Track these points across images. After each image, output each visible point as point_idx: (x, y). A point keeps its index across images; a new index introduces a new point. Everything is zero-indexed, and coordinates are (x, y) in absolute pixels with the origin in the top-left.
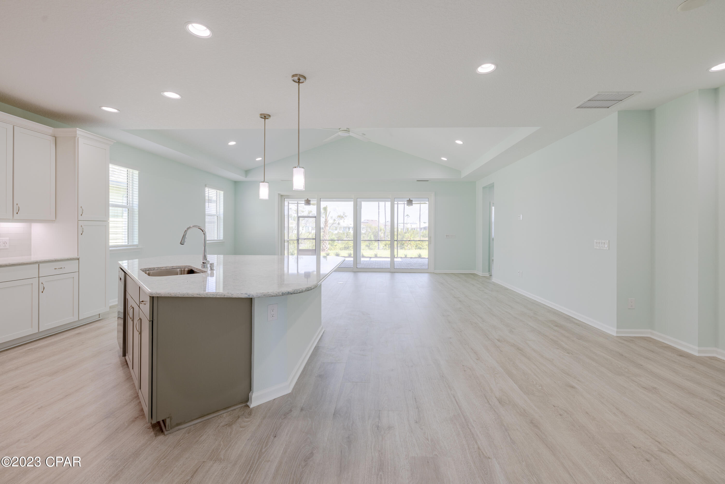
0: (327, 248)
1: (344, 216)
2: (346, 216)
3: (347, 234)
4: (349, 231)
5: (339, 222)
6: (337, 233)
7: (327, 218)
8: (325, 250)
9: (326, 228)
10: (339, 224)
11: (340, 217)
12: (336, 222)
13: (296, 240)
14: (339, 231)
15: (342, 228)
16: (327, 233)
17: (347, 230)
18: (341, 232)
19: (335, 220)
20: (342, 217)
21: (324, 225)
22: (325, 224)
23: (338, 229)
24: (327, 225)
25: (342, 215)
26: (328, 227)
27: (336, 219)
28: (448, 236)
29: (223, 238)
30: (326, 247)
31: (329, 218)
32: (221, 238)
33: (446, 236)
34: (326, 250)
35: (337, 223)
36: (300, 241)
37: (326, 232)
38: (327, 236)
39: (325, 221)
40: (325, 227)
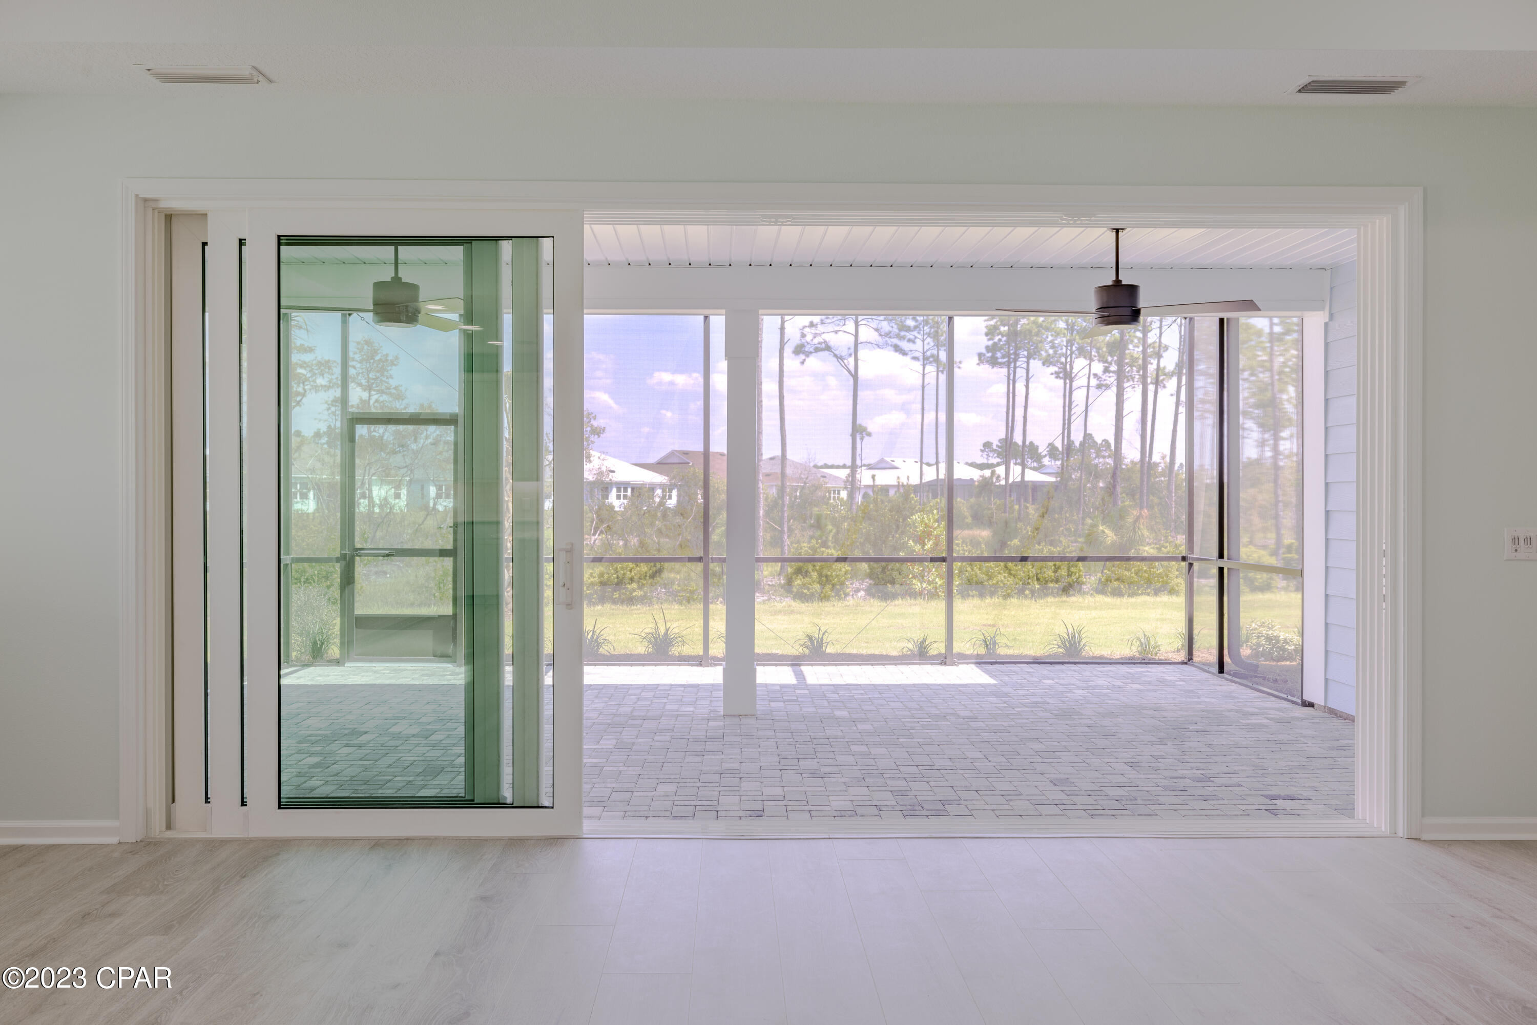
13: (338, 560)
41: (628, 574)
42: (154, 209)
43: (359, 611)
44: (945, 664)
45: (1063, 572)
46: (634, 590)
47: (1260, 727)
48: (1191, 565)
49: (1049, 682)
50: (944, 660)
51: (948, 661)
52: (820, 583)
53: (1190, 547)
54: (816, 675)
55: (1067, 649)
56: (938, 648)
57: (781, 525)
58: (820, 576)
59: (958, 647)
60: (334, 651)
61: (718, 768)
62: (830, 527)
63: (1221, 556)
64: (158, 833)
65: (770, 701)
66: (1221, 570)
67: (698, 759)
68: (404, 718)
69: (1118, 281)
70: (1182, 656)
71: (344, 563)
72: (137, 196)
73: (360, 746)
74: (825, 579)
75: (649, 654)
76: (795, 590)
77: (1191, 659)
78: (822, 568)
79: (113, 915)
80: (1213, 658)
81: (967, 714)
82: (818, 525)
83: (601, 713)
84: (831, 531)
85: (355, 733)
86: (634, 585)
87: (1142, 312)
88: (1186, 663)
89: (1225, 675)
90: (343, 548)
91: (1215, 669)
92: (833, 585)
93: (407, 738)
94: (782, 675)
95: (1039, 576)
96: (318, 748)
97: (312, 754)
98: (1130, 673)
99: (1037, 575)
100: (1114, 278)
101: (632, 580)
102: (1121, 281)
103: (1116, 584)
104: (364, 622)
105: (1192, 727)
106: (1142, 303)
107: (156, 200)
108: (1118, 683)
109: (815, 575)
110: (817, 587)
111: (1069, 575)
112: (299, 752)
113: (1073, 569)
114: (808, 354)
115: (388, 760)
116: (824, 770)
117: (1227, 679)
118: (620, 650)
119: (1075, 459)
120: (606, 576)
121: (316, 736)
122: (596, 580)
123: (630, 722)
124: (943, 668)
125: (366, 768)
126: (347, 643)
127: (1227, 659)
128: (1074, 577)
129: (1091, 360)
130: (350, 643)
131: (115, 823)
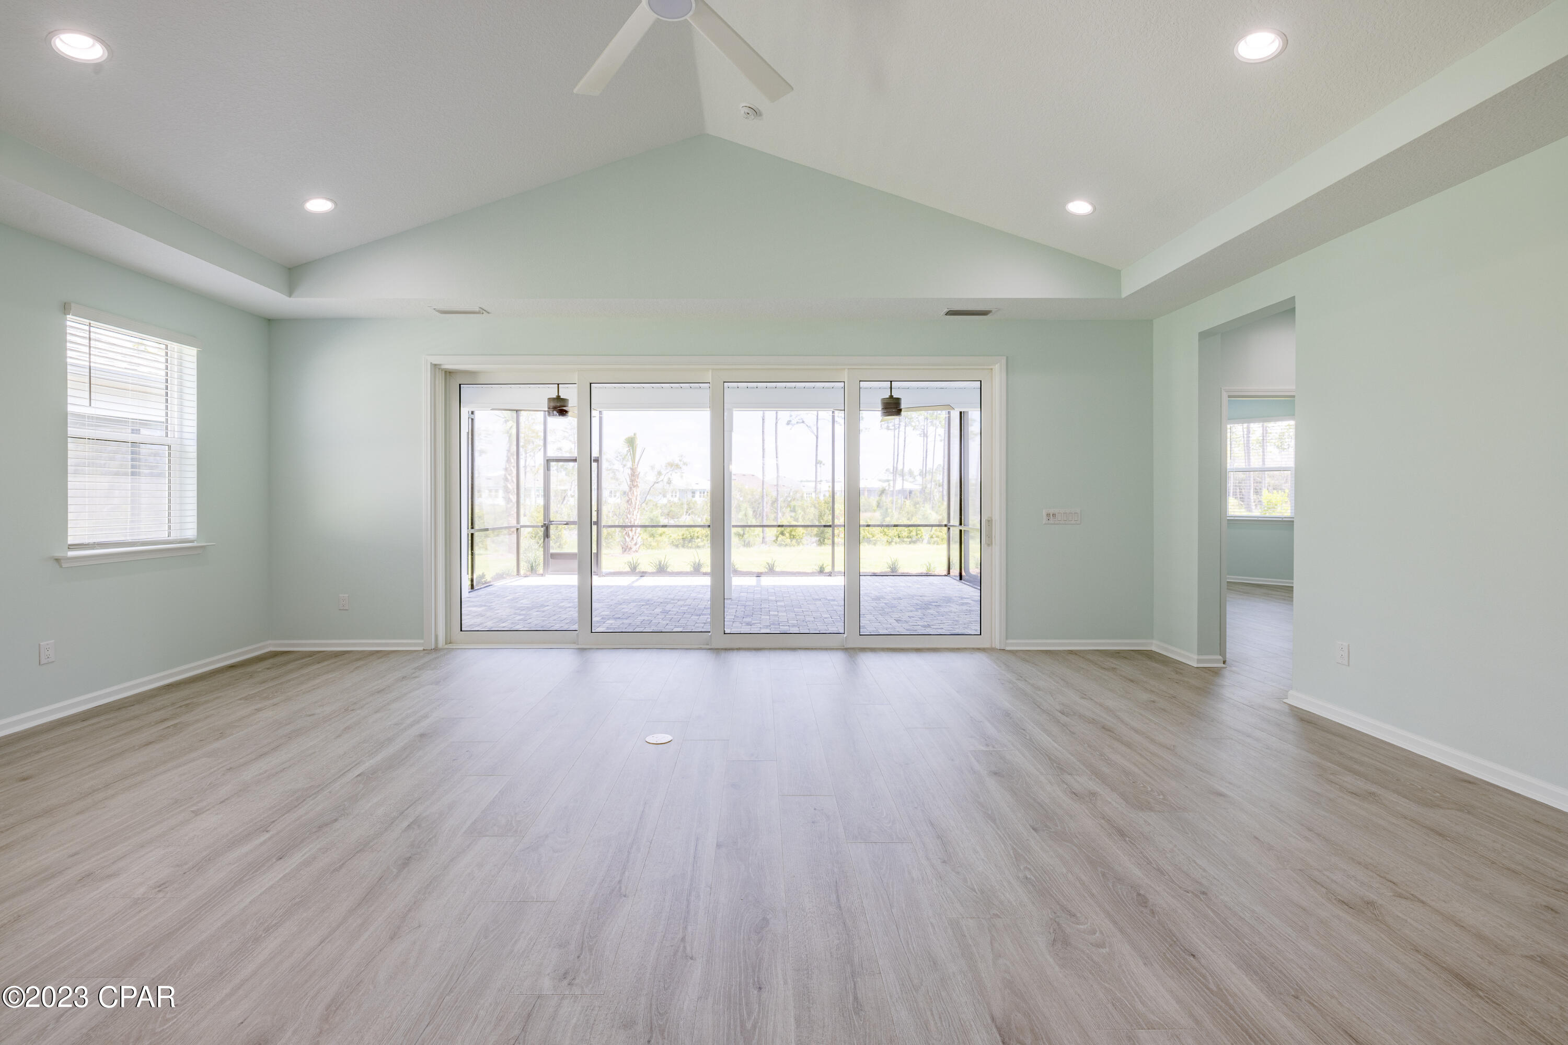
0: (636, 544)
1: (682, 463)
2: (685, 464)
3: (688, 505)
4: (694, 499)
5: (669, 478)
6: (666, 504)
7: (636, 466)
8: (631, 548)
9: (635, 491)
10: (669, 482)
11: (674, 466)
12: (662, 477)
13: (542, 526)
14: (672, 499)
15: (678, 493)
16: (636, 504)
17: (690, 495)
18: (676, 500)
19: (659, 473)
20: (678, 466)
21: (629, 483)
22: (632, 481)
23: (669, 496)
24: (636, 484)
25: (676, 462)
26: (638, 490)
27: (664, 472)
28: (1054, 515)
29: (196, 534)
30: (635, 542)
31: (641, 469)
32: (190, 530)
33: (1048, 515)
34: (634, 549)
35: (666, 480)
36: (552, 529)
37: (634, 503)
38: (635, 513)
39: (631, 474)
40: (631, 488)
41: (696, 535)
42: (439, 369)
43: (552, 551)
44: (831, 576)
45: (914, 533)
46: (699, 542)
47: (967, 603)
48: (949, 529)
49: (877, 584)
50: (830, 574)
51: (832, 574)
52: (790, 538)
53: (949, 520)
54: (767, 581)
55: (892, 569)
56: (828, 569)
57: (777, 510)
58: (790, 535)
59: (836, 569)
60: (540, 570)
61: (705, 621)
62: (800, 511)
63: (961, 524)
64: (441, 646)
65: (741, 592)
66: (961, 531)
67: (697, 617)
68: (567, 599)
69: (891, 396)
70: (945, 573)
71: (544, 528)
72: (431, 363)
73: (543, 612)
74: (792, 537)
75: (691, 572)
76: (778, 542)
77: (949, 573)
78: (791, 531)
79: (416, 677)
80: (957, 573)
81: (832, 598)
82: (794, 510)
83: (659, 598)
84: (800, 513)
85: (543, 606)
86: (699, 540)
87: (903, 410)
88: (947, 576)
89: (962, 581)
90: (545, 521)
91: (958, 578)
92: (797, 540)
93: (566, 608)
94: (751, 581)
95: (900, 535)
96: (524, 612)
97: (520, 615)
98: (918, 580)
99: (898, 535)
100: (890, 395)
101: (698, 537)
102: (892, 396)
103: (936, 539)
104: (554, 556)
105: (934, 604)
106: (903, 406)
107: (440, 365)
108: (910, 585)
109: (787, 535)
110: (789, 540)
111: (917, 535)
112: (515, 614)
113: (918, 532)
114: (793, 425)
115: (555, 618)
116: (753, 622)
117: (963, 583)
118: (676, 570)
119: (929, 477)
120: (685, 536)
121: (524, 607)
122: (681, 537)
123: (672, 601)
124: (829, 577)
125: (543, 621)
126: (546, 564)
127: (963, 574)
128: (919, 536)
129: (936, 428)
130: (548, 564)
131: (422, 641)
